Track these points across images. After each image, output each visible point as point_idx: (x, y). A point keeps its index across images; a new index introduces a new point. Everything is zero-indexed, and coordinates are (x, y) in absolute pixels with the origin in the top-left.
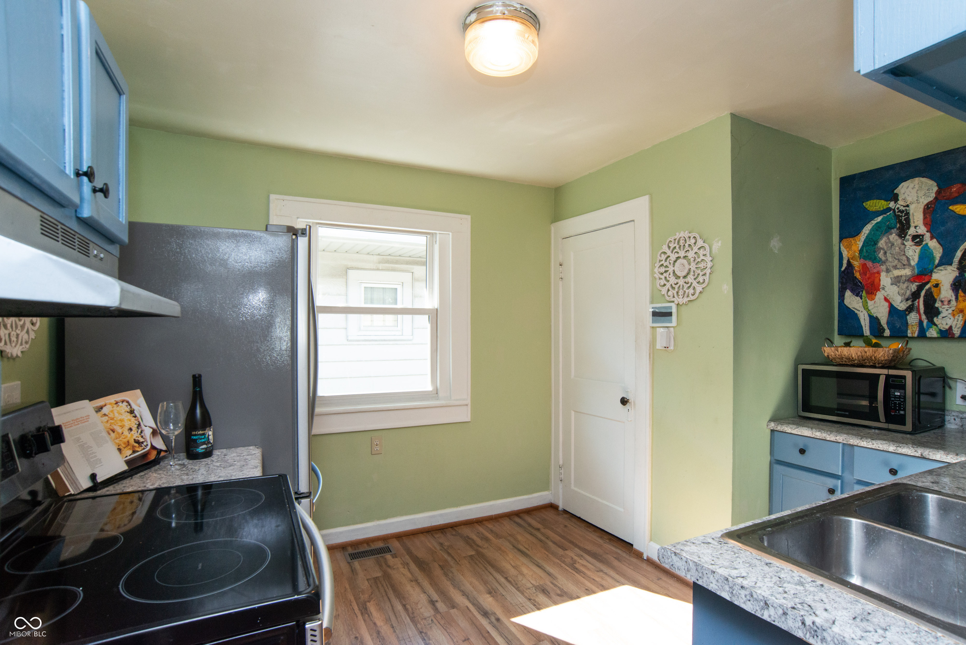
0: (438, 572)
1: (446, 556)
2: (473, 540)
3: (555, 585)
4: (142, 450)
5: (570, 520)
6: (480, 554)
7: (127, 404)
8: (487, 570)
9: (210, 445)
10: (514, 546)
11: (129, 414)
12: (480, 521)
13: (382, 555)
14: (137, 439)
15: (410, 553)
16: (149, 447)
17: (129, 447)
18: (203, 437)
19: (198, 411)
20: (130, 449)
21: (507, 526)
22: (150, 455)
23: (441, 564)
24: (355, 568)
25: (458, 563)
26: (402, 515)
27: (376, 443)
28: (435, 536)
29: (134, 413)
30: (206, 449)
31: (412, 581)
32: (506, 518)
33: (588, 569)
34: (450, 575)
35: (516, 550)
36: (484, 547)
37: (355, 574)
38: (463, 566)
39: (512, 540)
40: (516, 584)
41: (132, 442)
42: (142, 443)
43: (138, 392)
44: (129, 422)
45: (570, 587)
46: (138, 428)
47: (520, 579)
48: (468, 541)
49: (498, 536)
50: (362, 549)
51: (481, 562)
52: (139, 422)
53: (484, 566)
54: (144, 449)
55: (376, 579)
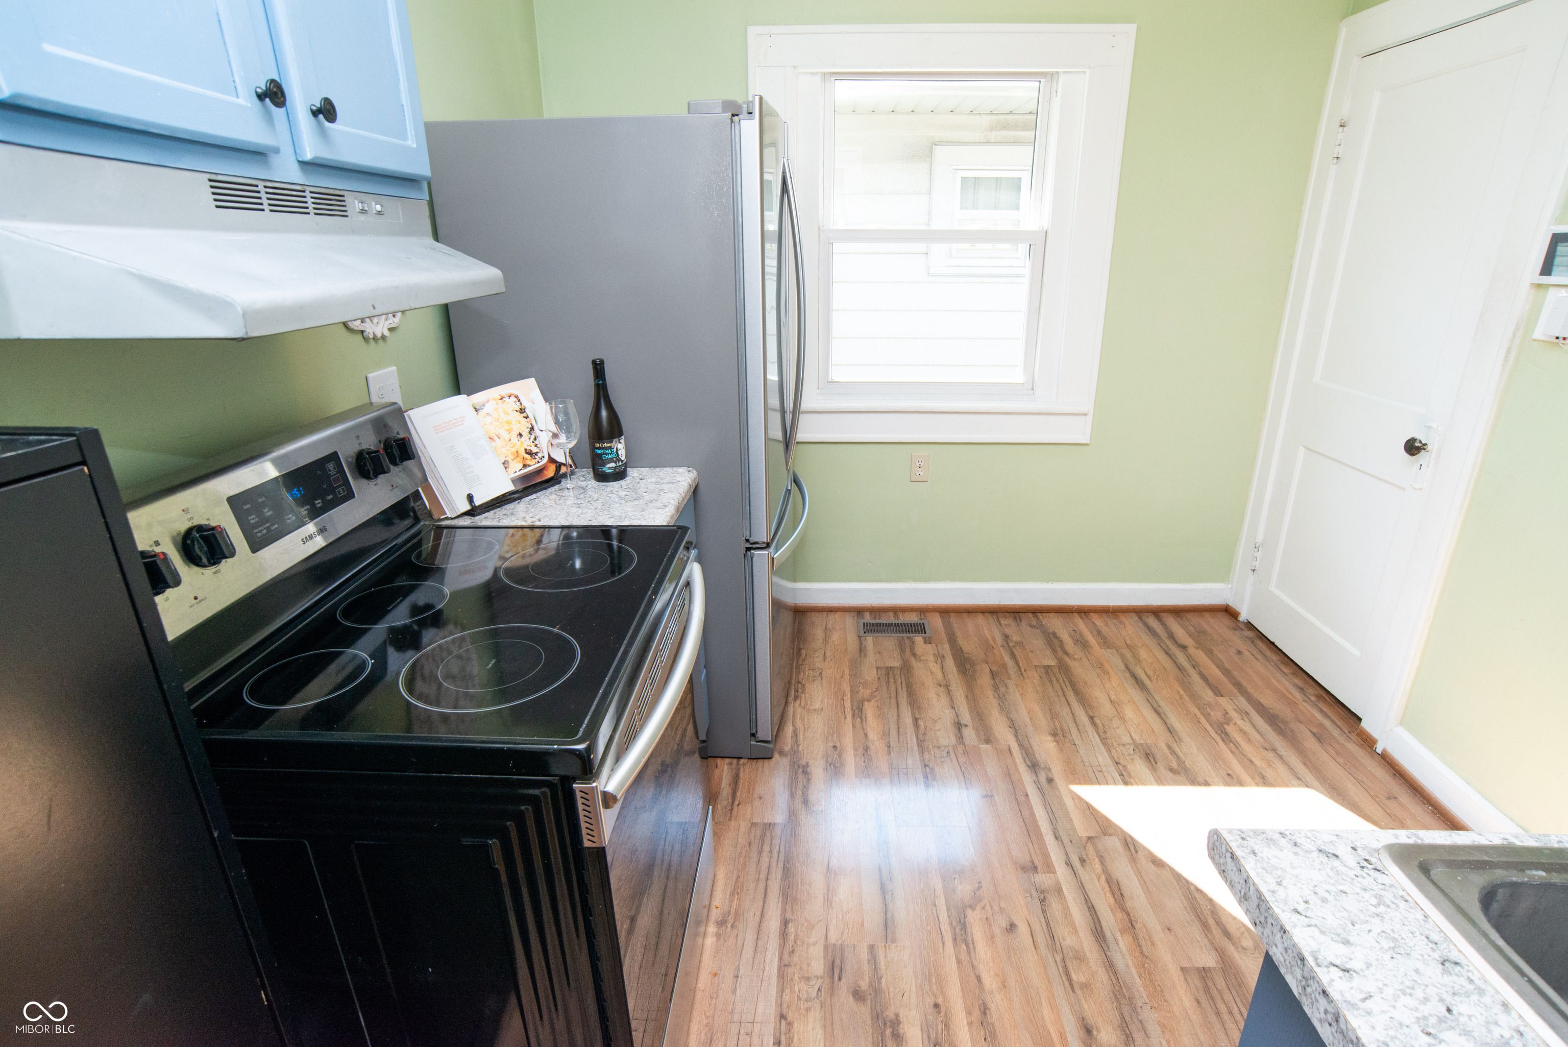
0: (984, 680)
1: (1007, 658)
2: (1061, 641)
3: (1173, 752)
4: (535, 464)
5: (1253, 642)
6: (1064, 668)
7: (515, 399)
8: (1065, 696)
9: (620, 464)
10: (1127, 667)
11: (518, 413)
12: (1084, 612)
13: (911, 635)
14: (528, 448)
15: (952, 640)
16: (545, 460)
17: (519, 459)
18: (610, 451)
19: (604, 413)
20: (519, 461)
21: (1131, 629)
22: (546, 470)
23: (994, 669)
24: (865, 646)
25: (1022, 674)
26: (953, 579)
27: (918, 464)
28: (1002, 622)
29: (525, 412)
30: (615, 468)
31: (940, 685)
32: (1134, 615)
33: (1249, 741)
34: (1002, 689)
35: (1127, 675)
36: (1076, 657)
37: (863, 655)
38: (1027, 681)
39: (1128, 655)
40: (1105, 732)
41: (522, 453)
42: (536, 454)
43: (532, 382)
44: (519, 425)
45: (1199, 761)
46: (530, 433)
47: (1114, 726)
48: (1052, 641)
49: (1106, 643)
50: (884, 620)
51: (1061, 680)
52: (531, 424)
53: (1062, 689)
54: (538, 462)
55: (889, 670)
